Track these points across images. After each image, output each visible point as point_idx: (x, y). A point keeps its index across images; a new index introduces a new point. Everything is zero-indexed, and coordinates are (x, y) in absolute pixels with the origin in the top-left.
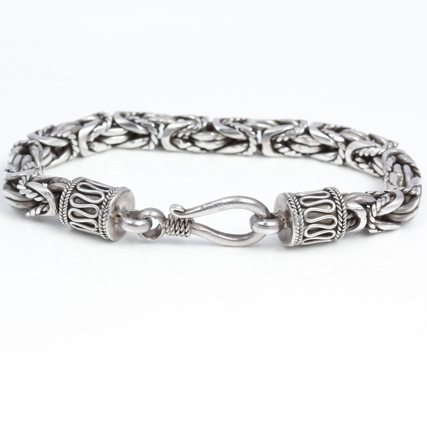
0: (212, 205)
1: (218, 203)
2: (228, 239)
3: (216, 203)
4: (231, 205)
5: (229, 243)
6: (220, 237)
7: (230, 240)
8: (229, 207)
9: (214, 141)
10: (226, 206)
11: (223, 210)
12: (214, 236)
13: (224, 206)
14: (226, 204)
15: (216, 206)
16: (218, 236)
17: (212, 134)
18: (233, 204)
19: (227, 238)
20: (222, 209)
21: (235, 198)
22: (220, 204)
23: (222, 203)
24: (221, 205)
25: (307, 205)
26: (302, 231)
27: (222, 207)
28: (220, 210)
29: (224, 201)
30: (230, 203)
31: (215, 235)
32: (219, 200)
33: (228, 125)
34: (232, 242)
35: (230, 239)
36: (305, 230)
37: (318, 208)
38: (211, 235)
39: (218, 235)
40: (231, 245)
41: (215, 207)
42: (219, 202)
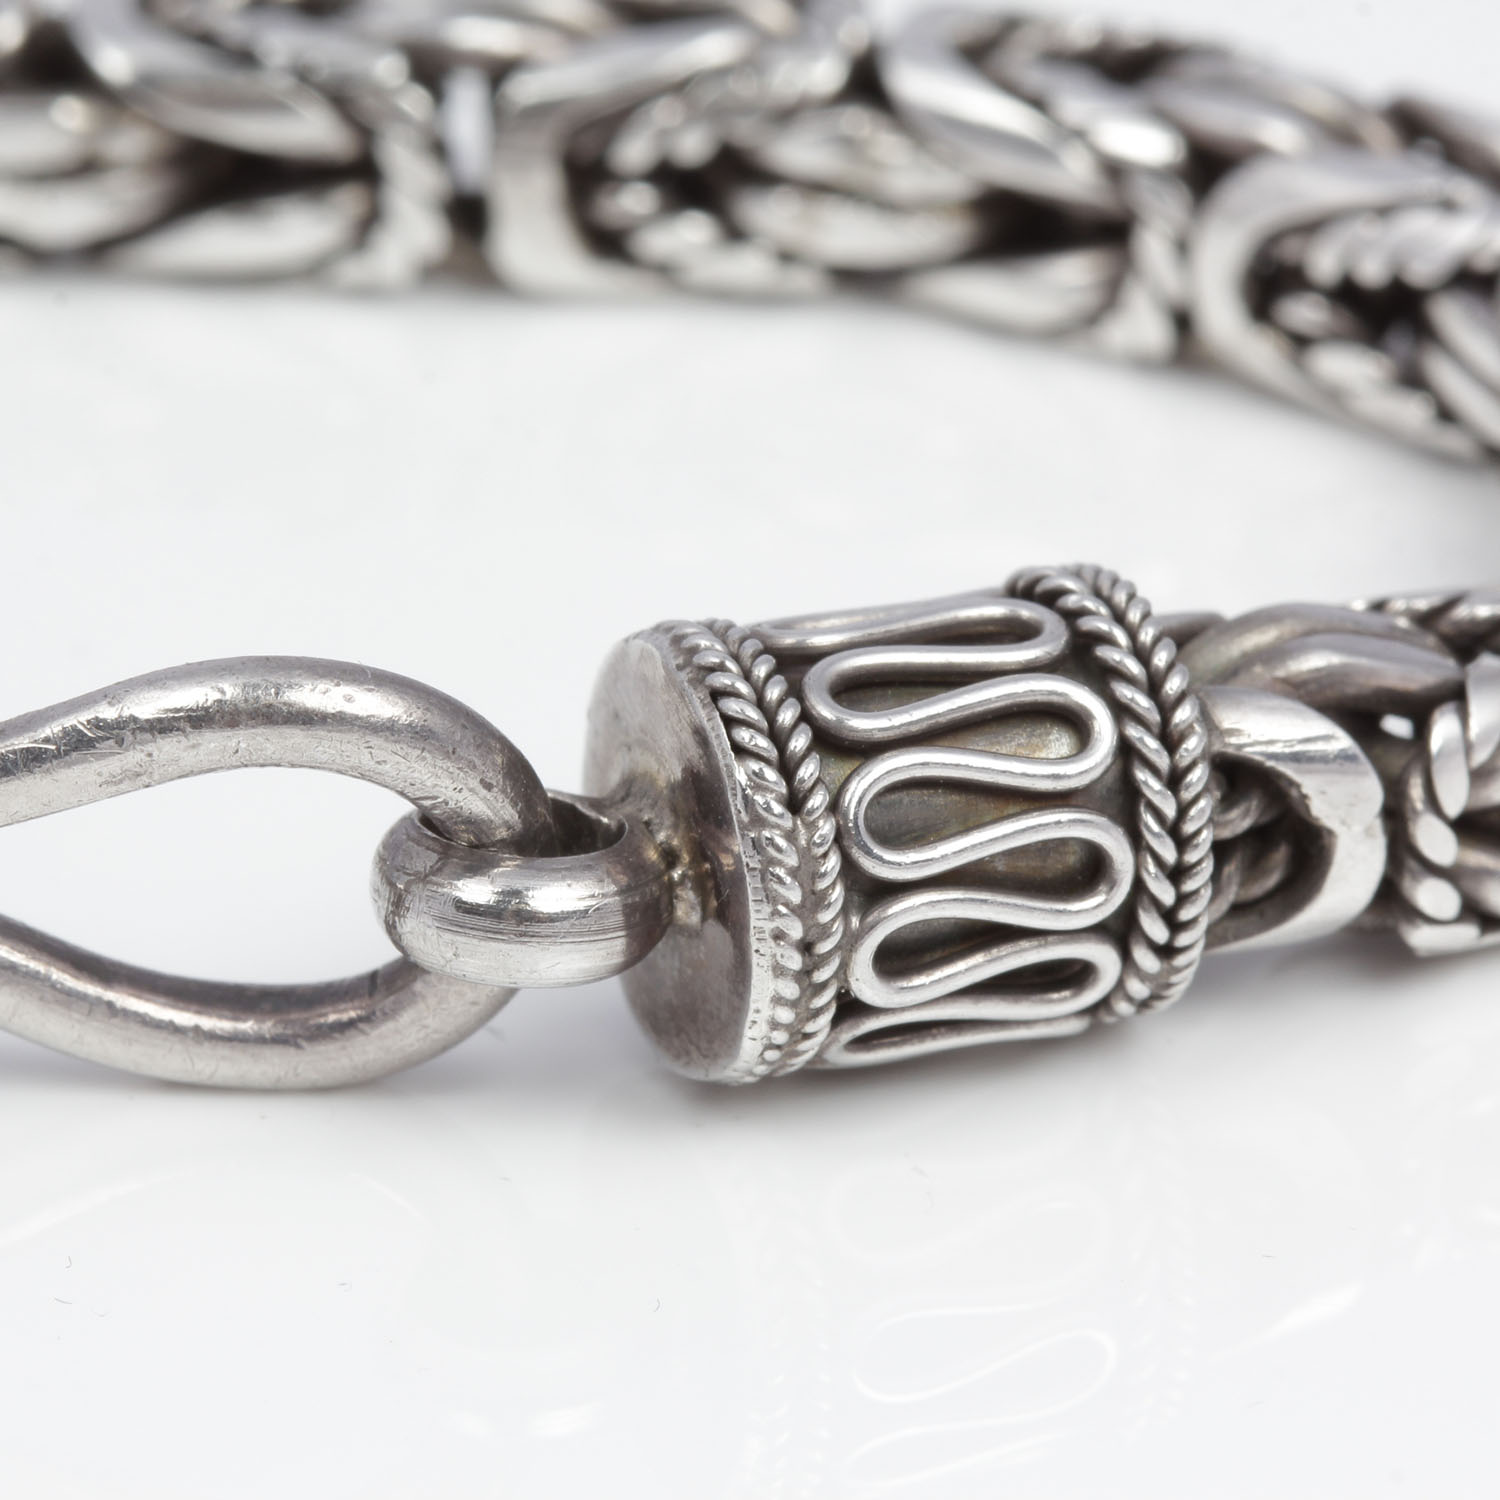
0: (47, 740)
1: (97, 724)
2: (197, 1029)
3: (79, 719)
4: (213, 741)
5: (200, 1065)
6: (127, 1014)
7: (212, 1037)
8: (189, 759)
9: (84, 169)
10: (168, 747)
11: (145, 779)
12: (68, 1006)
13: (150, 748)
14: (161, 727)
15: (77, 744)
16: (110, 1005)
17: (70, 114)
18: (229, 733)
19: (184, 1018)
20: (138, 778)
21: (242, 680)
22: (119, 733)
23: (134, 719)
24: (120, 742)
25: (865, 723)
26: (830, 953)
27: (133, 758)
28: (116, 784)
29: (147, 706)
30: (199, 719)
31: (83, 997)
32: (109, 695)
33: (206, 39)
34: (223, 1050)
35: (208, 1023)
36: (851, 941)
37: (965, 750)
38: (49, 994)
39: (110, 995)
40: (218, 1079)
41: (74, 755)
42: (108, 713)
